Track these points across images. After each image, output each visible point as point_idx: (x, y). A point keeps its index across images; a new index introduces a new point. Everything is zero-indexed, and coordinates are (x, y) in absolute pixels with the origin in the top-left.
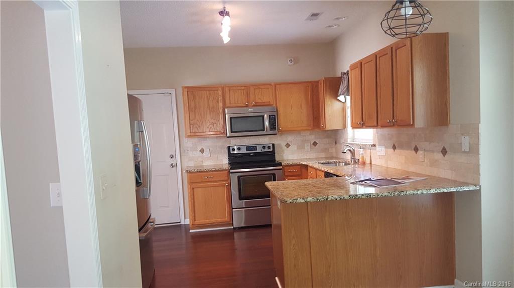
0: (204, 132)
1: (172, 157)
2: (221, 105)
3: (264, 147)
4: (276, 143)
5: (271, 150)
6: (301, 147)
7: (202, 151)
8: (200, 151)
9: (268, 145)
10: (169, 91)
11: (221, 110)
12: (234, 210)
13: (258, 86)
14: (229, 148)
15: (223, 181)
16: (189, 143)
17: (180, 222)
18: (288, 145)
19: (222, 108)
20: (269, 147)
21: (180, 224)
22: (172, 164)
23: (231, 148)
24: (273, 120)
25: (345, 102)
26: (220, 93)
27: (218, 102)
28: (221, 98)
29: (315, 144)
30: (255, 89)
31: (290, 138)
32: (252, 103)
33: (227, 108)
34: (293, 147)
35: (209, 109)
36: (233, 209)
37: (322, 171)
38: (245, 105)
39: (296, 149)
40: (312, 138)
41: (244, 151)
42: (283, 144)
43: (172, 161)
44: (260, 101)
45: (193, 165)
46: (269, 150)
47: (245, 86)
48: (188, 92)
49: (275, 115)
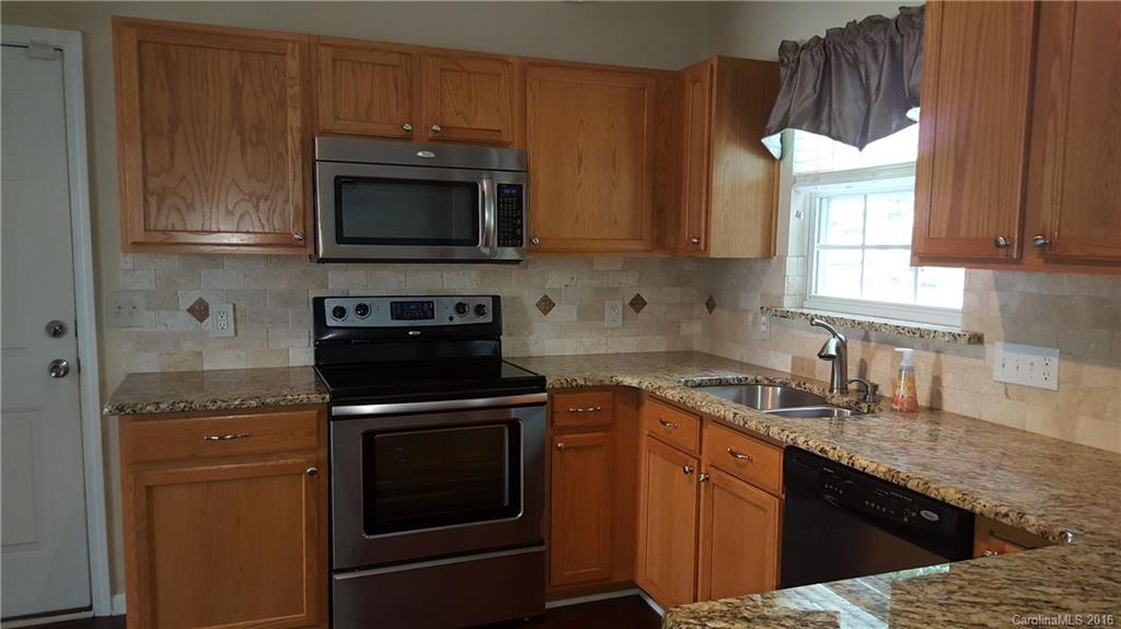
0: (211, 232)
1: (57, 330)
2: (294, 119)
3: (460, 308)
4: (504, 292)
5: (489, 319)
6: (590, 314)
7: (200, 311)
8: (191, 310)
9: (478, 301)
10: (53, 36)
11: (293, 141)
12: (338, 577)
13: (455, 62)
14: (319, 303)
15: (294, 451)
16: (137, 275)
17: (90, 608)
18: (546, 305)
19: (297, 136)
20: (480, 310)
21: (89, 614)
22: (59, 362)
23: (329, 306)
24: (512, 202)
25: (781, 158)
26: (293, 66)
27: (281, 104)
28: (297, 89)
29: (638, 303)
30: (443, 70)
31: (555, 279)
32: (427, 128)
33: (322, 133)
34: (564, 312)
35: (241, 133)
36: (331, 571)
37: (767, 440)
38: (397, 133)
39: (574, 318)
40: (630, 285)
41: (381, 318)
42: (531, 299)
43: (60, 349)
44: (459, 123)
45: (158, 370)
46: (481, 320)
47: (401, 53)
48: (140, 43)
49: (521, 186)
